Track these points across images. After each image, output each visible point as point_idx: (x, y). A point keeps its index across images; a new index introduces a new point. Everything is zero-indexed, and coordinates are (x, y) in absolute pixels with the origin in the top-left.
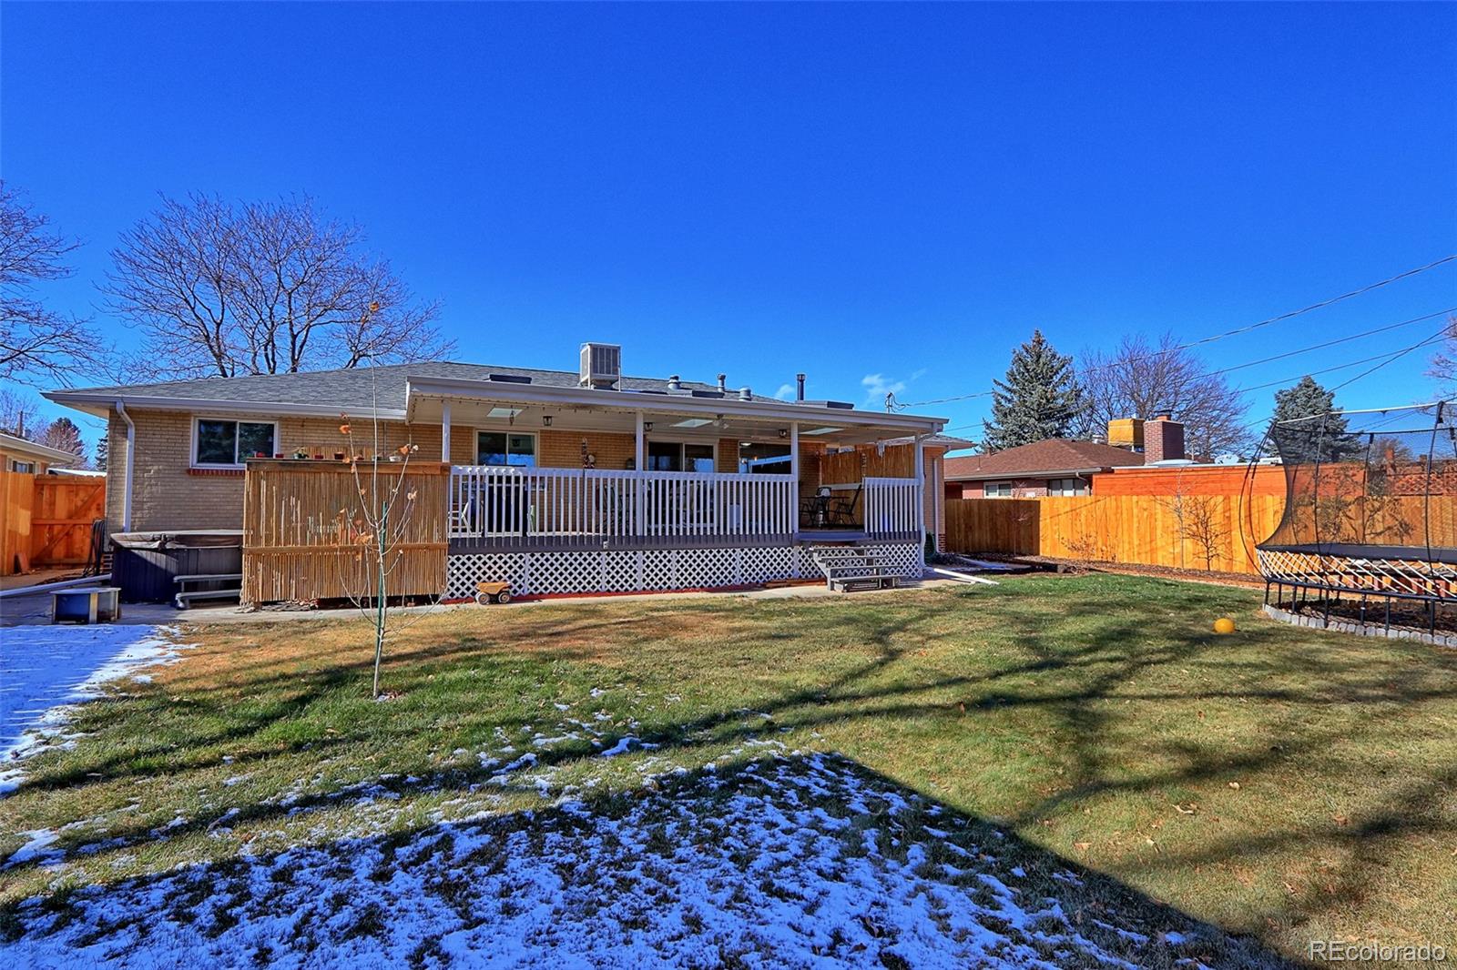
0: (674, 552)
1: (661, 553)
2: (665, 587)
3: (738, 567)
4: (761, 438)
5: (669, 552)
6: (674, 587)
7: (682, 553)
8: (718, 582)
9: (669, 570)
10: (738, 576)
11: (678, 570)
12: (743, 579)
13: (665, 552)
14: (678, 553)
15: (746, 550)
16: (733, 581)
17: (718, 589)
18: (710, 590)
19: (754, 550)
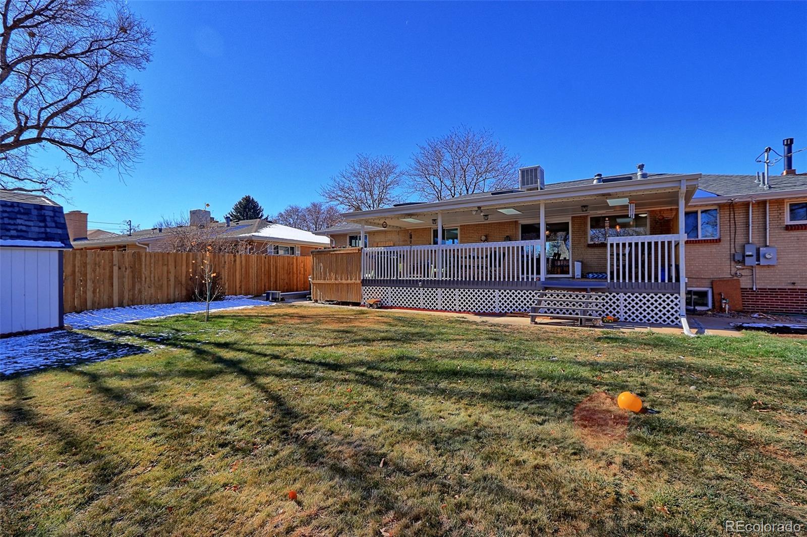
0: (457, 290)
1: (450, 290)
2: (453, 309)
3: (497, 302)
4: (599, 212)
5: (454, 290)
6: (457, 310)
7: (462, 290)
8: (484, 309)
9: (455, 300)
10: (497, 307)
11: (460, 301)
12: (501, 309)
13: (452, 290)
14: (459, 290)
15: (502, 291)
16: (494, 310)
17: (484, 314)
18: (479, 314)
19: (508, 291)
